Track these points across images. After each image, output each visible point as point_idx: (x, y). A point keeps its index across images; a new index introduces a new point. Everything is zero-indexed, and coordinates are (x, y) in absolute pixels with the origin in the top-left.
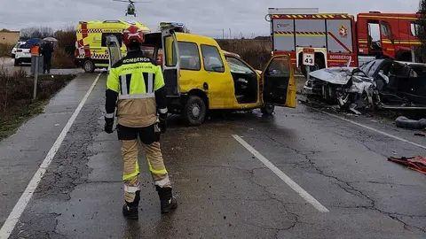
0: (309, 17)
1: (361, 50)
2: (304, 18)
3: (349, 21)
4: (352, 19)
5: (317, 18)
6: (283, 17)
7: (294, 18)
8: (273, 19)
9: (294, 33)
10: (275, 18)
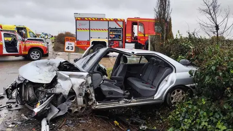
0: (99, 20)
1: (127, 40)
2: (96, 20)
3: (122, 22)
4: (123, 21)
5: (103, 20)
6: (83, 19)
7: (90, 20)
8: (76, 20)
9: (89, 29)
10: (78, 20)
